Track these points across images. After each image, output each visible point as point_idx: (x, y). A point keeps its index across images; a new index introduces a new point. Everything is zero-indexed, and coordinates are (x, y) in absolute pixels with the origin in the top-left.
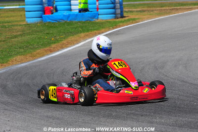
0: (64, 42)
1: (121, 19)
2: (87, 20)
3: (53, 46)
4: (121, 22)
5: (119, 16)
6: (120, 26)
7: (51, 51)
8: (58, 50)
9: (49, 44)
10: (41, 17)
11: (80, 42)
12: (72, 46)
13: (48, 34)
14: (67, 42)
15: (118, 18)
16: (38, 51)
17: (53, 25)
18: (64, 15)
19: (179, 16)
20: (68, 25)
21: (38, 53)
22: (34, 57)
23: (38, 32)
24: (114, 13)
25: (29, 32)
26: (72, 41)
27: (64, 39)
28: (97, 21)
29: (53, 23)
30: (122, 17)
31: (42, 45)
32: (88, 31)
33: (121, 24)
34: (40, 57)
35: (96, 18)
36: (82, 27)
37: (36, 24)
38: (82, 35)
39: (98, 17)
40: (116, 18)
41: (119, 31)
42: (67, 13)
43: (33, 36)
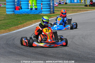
0: (25, 24)
1: (53, 14)
2: (36, 14)
3: (19, 26)
4: (53, 15)
5: (52, 12)
6: (52, 18)
7: (18, 28)
8: (22, 28)
9: (17, 24)
10: (14, 11)
11: (33, 24)
12: (29, 26)
13: (17, 20)
14: (26, 24)
15: (51, 14)
16: (12, 28)
17: (19, 15)
18: (25, 11)
19: (82, 13)
20: (27, 16)
21: (12, 29)
22: (10, 31)
23: (12, 18)
24: (50, 11)
25: (8, 19)
26: (29, 23)
27: (25, 22)
28: (41, 14)
29: (19, 14)
30: (54, 13)
31: (14, 25)
32: (37, 19)
33: (53, 16)
34: (13, 31)
35: (41, 13)
36: (34, 17)
37: (11, 15)
38: (34, 21)
39: (42, 13)
40: (51, 13)
41: (52, 20)
42: (27, 10)
43: (10, 20)
